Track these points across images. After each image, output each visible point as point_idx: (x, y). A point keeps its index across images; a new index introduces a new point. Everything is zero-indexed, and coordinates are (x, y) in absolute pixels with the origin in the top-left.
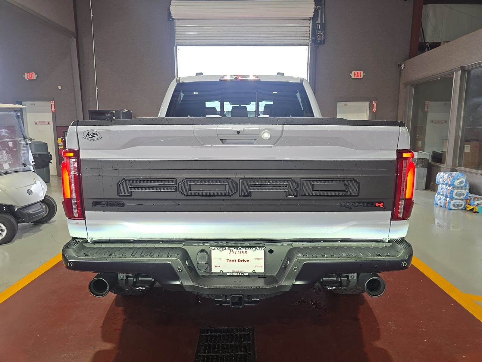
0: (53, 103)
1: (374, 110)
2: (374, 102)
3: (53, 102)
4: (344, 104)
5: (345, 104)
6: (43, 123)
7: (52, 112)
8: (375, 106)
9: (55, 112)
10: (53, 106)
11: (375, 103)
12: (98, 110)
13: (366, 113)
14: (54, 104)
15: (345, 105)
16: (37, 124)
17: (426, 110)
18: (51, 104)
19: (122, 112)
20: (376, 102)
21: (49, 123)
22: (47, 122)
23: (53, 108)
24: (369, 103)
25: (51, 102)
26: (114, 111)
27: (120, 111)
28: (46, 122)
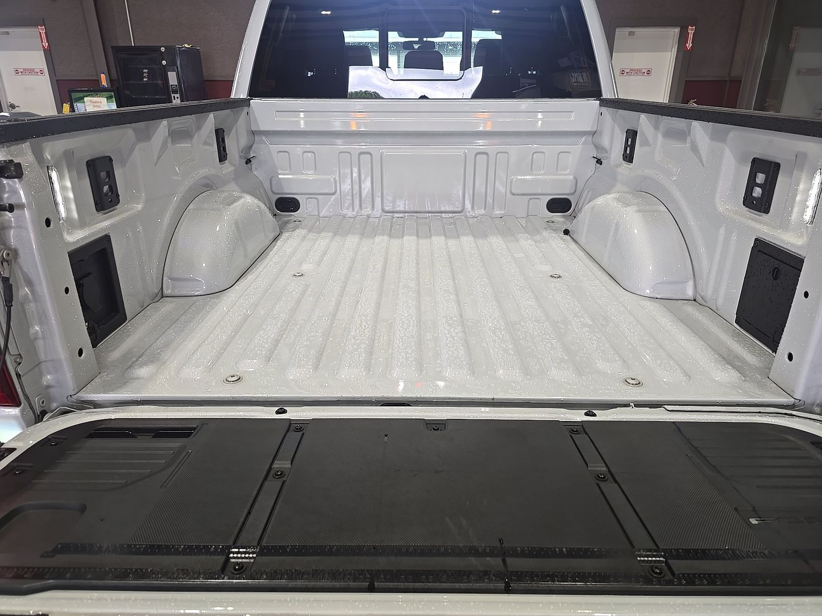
0: (42, 29)
1: (687, 45)
2: (690, 27)
3: (43, 27)
4: (628, 32)
5: (631, 32)
6: (31, 71)
7: (45, 50)
8: (691, 36)
9: (50, 50)
10: (44, 36)
11: (691, 31)
12: (133, 45)
13: (672, 51)
14: (46, 33)
15: (629, 35)
16: (20, 74)
17: (792, 45)
18: (40, 33)
19: (180, 50)
20: (694, 27)
21: (42, 72)
22: (38, 71)
23: (45, 41)
24: (679, 29)
25: (39, 27)
26: (162, 48)
27: (174, 48)
28: (36, 70)
